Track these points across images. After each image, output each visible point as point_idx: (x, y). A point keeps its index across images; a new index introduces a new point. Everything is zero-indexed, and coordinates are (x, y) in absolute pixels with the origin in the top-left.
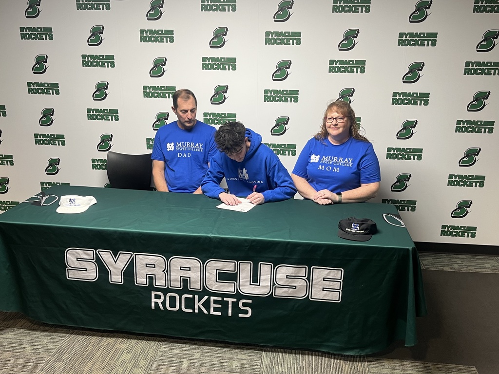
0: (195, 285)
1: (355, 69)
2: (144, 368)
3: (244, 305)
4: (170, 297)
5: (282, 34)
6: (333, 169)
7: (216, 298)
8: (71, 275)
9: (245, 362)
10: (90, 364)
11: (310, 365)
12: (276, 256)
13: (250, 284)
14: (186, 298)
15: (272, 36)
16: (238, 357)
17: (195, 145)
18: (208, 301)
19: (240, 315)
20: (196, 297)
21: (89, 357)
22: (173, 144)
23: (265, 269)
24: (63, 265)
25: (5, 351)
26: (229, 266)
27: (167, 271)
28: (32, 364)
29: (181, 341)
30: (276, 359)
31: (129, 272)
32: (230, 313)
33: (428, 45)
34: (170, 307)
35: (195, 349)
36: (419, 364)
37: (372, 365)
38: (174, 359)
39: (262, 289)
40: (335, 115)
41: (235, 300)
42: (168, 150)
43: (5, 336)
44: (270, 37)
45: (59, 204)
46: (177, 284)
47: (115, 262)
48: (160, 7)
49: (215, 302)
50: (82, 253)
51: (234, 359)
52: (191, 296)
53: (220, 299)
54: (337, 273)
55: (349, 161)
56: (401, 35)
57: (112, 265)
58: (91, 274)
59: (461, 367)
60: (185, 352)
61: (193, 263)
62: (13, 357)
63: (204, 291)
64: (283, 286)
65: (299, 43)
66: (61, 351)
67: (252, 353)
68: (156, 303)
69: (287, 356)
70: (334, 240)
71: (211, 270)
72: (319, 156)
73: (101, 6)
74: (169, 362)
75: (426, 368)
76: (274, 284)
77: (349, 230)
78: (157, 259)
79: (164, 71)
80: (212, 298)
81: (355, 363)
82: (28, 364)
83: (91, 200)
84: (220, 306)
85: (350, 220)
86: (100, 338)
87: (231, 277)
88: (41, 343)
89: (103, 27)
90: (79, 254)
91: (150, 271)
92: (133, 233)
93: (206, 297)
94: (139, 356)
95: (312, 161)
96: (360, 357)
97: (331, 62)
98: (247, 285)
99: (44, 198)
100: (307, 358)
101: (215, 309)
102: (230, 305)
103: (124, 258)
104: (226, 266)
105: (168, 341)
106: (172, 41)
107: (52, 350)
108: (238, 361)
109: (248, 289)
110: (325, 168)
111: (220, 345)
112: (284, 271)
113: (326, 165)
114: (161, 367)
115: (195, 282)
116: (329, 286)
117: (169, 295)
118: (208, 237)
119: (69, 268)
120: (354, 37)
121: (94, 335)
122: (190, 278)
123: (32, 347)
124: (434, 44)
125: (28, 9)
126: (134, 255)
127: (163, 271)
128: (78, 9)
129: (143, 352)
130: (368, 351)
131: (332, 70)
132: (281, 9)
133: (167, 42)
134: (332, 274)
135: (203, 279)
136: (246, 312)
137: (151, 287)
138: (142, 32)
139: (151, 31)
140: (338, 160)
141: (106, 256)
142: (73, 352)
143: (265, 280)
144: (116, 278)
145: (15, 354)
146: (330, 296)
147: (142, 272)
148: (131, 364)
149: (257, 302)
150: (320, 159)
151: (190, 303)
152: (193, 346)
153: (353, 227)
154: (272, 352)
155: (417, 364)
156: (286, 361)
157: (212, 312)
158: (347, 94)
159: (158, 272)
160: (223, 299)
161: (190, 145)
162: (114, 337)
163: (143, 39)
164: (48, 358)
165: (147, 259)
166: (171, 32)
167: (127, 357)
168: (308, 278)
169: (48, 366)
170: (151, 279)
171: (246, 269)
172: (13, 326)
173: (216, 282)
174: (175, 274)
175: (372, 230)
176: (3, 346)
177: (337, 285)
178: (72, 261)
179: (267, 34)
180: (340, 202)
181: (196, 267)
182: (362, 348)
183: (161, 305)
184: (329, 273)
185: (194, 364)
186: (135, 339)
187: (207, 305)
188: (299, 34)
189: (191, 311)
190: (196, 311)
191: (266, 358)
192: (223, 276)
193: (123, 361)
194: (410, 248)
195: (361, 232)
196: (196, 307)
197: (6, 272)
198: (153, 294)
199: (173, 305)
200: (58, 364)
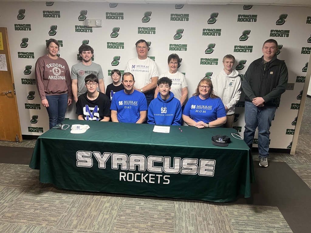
0: (142, 169)
1: (213, 63)
2: (117, 210)
3: (166, 178)
4: (129, 174)
5: (178, 45)
6: (203, 111)
7: (152, 175)
8: (79, 164)
9: (166, 206)
10: (89, 209)
11: (198, 207)
12: (183, 154)
13: (169, 168)
14: (137, 175)
15: (173, 46)
16: (163, 204)
17: (133, 102)
18: (148, 176)
19: (164, 183)
20: (142, 174)
21: (89, 205)
22: (122, 102)
23: (177, 161)
24: (75, 159)
25: (45, 203)
26: (159, 159)
27: (128, 162)
28: (60, 209)
29: (134, 196)
30: (181, 204)
31: (109, 163)
32: (159, 182)
33: (248, 52)
34: (129, 179)
35: (141, 200)
36: (251, 206)
37: (228, 207)
38: (131, 206)
39: (175, 170)
40: (206, 85)
41: (162, 176)
42: (120, 105)
43: (44, 196)
44: (172, 47)
45: (71, 128)
46: (133, 168)
47: (102, 158)
48: (117, 31)
49: (152, 177)
50: (85, 153)
51: (161, 205)
52: (140, 174)
53: (154, 175)
54: (213, 162)
55: (210, 107)
56: (235, 47)
57: (100, 159)
58: (89, 164)
59: (271, 207)
60: (136, 202)
61: (142, 158)
62: (50, 206)
63: (146, 172)
64: (186, 169)
65: (186, 50)
66: (74, 202)
67: (169, 202)
68: (122, 178)
69: (186, 203)
70: (210, 146)
71: (150, 161)
72: (195, 106)
73: (88, 30)
74: (129, 207)
75: (254, 208)
76: (181, 168)
77: (218, 141)
78: (123, 156)
79: (119, 63)
80: (150, 175)
81: (220, 206)
82: (58, 209)
83: (87, 127)
84: (154, 179)
85: (217, 136)
86: (92, 196)
87: (160, 164)
88: (63, 199)
89: (89, 41)
90: (83, 154)
91: (119, 162)
92: (111, 143)
93: (147, 175)
94: (114, 204)
95: (192, 108)
96: (222, 203)
97: (202, 59)
98: (168, 169)
99: (63, 126)
100: (197, 204)
101: (152, 180)
102: (159, 178)
103: (106, 156)
104: (158, 159)
105: (127, 197)
106: (123, 48)
107: (69, 202)
108: (163, 206)
109: (168, 170)
110: (199, 111)
111: (153, 198)
112: (186, 162)
113: (199, 110)
114: (125, 209)
115: (142, 167)
116: (208, 168)
117: (128, 173)
118: (149, 145)
119: (78, 161)
120: (213, 47)
121: (89, 195)
122: (139, 165)
123: (59, 201)
124: (251, 51)
125: (50, 31)
126: (111, 154)
127: (126, 162)
128: (76, 32)
129: (115, 202)
130: (226, 200)
131: (202, 63)
132: (177, 34)
133: (120, 48)
134: (210, 163)
135: (146, 165)
136: (167, 181)
137: (120, 170)
138: (108, 43)
139: (112, 43)
140: (205, 107)
141: (97, 155)
142: (80, 203)
143: (177, 166)
144: (102, 165)
145: (50, 204)
146: (209, 173)
147: (115, 162)
148: (110, 208)
149: (173, 176)
150: (196, 107)
151: (139, 177)
152: (139, 199)
153: (219, 139)
154: (179, 201)
155: (250, 206)
156: (186, 206)
157: (150, 182)
158: (209, 75)
159: (124, 162)
160: (156, 175)
161: (131, 102)
162: (99, 195)
163: (108, 47)
164: (68, 206)
165: (118, 156)
166: (123, 44)
167: (107, 205)
168: (198, 165)
169: (68, 210)
170: (120, 166)
171: (167, 161)
172: (47, 191)
173: (153, 167)
174: (132, 163)
175: (228, 141)
176: (44, 201)
177: (212, 168)
178: (80, 157)
179: (171, 45)
180: (209, 127)
181: (143, 160)
182: (224, 198)
183: (124, 179)
184: (209, 162)
185: (141, 208)
186: (110, 196)
187: (147, 178)
188: (186, 45)
189: (139, 181)
190: (142, 181)
191: (177, 204)
192: (156, 164)
193: (106, 207)
194: (248, 150)
195: (223, 142)
196: (142, 179)
197: (46, 163)
198: (121, 173)
199: (130, 178)
200: (73, 209)
